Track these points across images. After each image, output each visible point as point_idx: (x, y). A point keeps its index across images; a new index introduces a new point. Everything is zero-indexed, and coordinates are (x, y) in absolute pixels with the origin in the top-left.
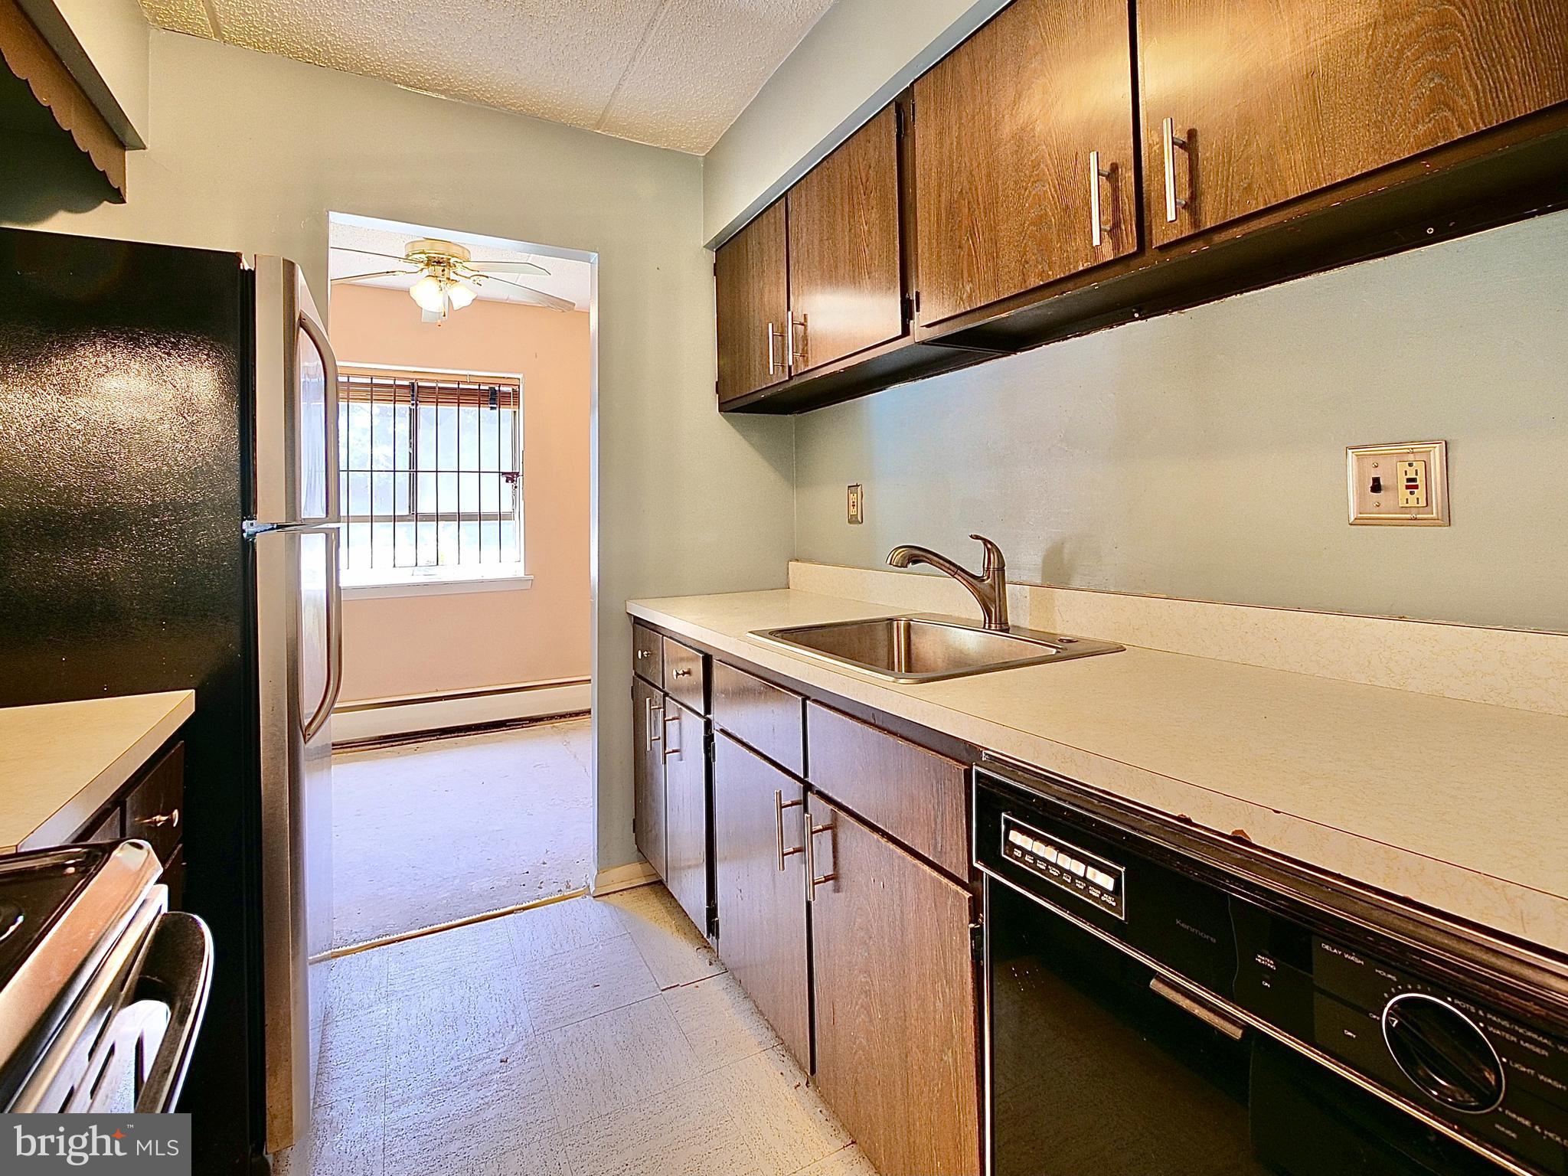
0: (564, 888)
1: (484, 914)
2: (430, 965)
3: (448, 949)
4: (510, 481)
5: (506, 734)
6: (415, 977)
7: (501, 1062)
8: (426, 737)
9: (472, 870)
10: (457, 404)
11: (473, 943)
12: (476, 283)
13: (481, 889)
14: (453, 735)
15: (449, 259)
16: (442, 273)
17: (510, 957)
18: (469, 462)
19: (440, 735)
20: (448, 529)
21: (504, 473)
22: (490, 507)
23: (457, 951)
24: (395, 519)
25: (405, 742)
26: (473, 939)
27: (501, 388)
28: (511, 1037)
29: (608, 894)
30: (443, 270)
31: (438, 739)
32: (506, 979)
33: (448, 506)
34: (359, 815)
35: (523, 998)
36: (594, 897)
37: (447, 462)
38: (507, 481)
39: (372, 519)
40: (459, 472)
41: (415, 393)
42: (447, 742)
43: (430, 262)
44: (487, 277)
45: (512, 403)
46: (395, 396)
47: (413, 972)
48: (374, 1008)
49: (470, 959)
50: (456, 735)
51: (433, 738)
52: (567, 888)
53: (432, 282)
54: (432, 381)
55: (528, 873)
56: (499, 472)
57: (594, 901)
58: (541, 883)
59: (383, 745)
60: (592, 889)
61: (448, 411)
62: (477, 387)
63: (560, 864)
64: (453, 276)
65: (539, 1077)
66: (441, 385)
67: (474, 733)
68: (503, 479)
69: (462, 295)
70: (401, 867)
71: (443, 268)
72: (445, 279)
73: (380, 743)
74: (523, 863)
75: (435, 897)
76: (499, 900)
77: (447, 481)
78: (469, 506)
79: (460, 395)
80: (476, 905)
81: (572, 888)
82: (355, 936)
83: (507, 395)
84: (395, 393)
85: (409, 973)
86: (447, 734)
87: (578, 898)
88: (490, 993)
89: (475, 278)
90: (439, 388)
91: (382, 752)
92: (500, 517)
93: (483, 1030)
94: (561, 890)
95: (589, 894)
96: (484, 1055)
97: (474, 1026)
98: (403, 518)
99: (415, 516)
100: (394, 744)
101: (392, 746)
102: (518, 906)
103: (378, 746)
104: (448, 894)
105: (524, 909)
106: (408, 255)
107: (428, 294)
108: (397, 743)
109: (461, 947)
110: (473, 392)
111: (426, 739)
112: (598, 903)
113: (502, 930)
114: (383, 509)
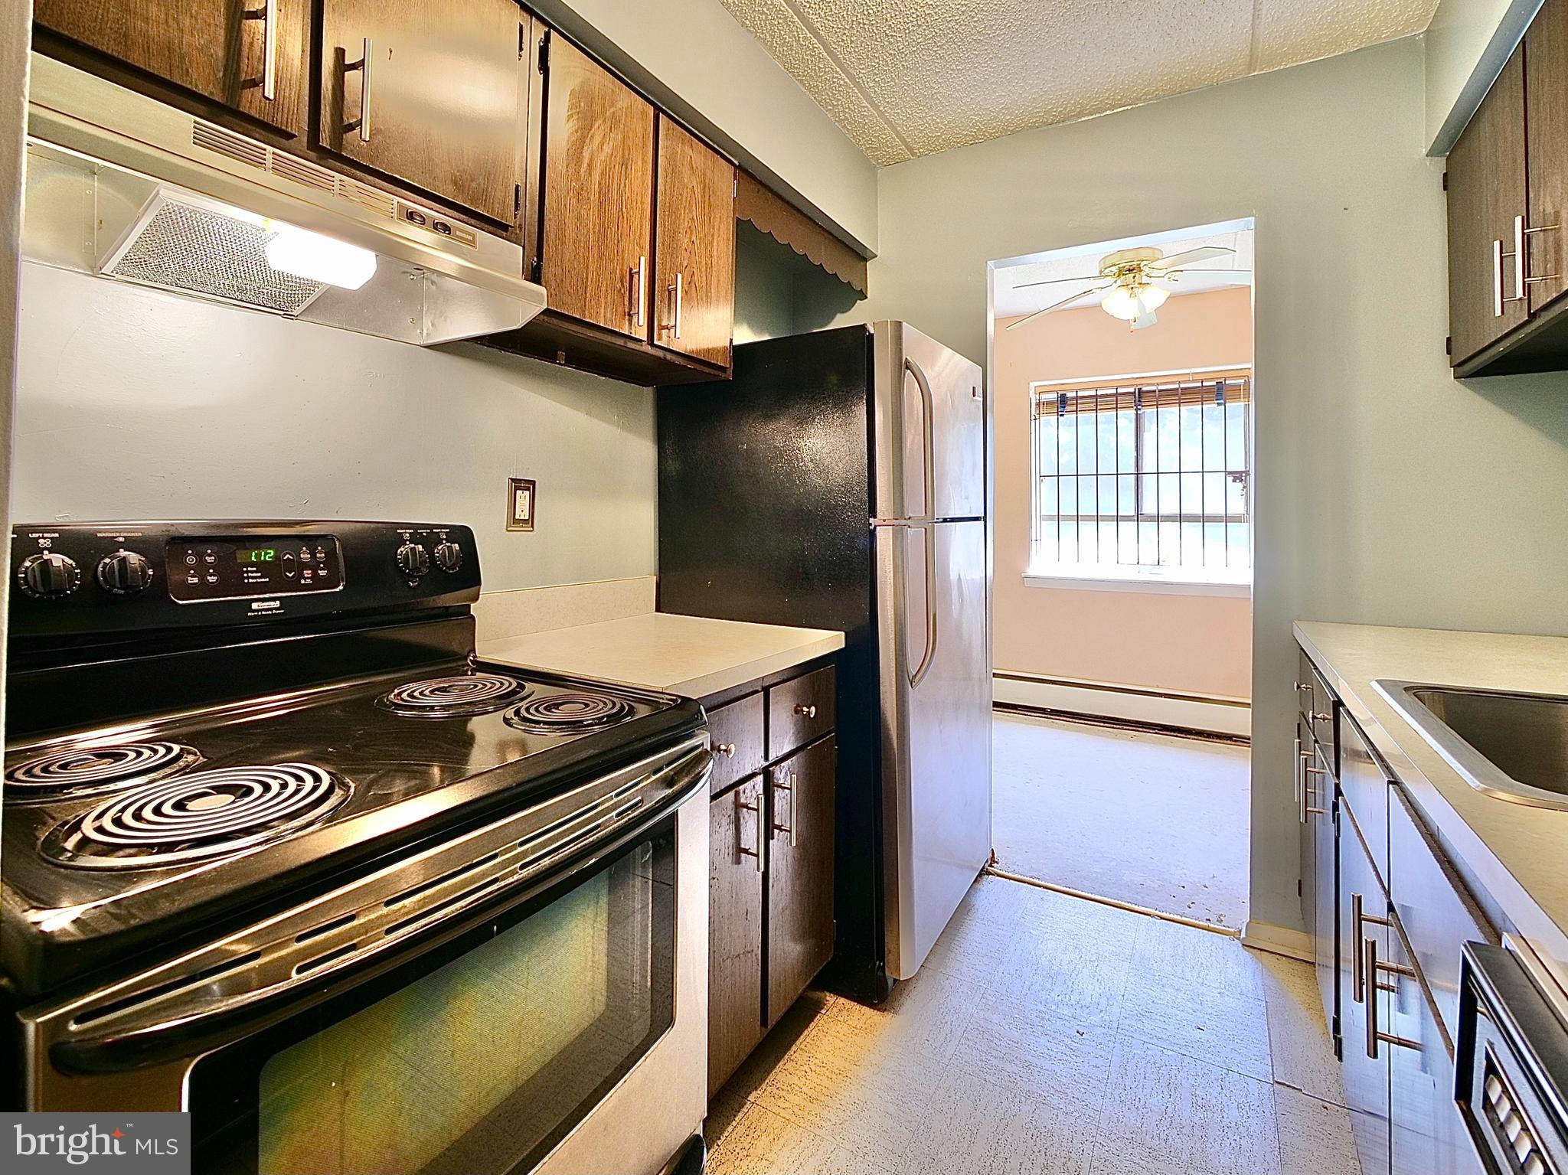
0: (1214, 919)
1: (1123, 903)
2: (1058, 919)
3: (1079, 916)
4: (1238, 481)
5: (1228, 748)
6: (1043, 922)
7: (1078, 1032)
8: (1146, 728)
9: (1131, 861)
10: (1177, 405)
11: (1102, 922)
12: (1171, 279)
13: (1131, 880)
14: (1172, 734)
15: (1140, 264)
16: (1133, 280)
17: (1128, 952)
18: (1191, 462)
19: (1158, 730)
20: (1169, 528)
21: (1230, 473)
22: (1214, 508)
23: (1085, 921)
24: (1117, 518)
25: (1125, 727)
26: (1103, 918)
27: (1227, 382)
28: (1095, 1019)
29: (1261, 950)
30: (1134, 277)
31: (1156, 733)
32: (1115, 969)
33: (1169, 507)
34: (1061, 776)
35: (1122, 994)
36: (1243, 945)
37: (1169, 463)
38: (1234, 481)
39: (1097, 518)
40: (1180, 473)
41: (1140, 398)
42: (1163, 739)
43: (1120, 273)
44: (1182, 271)
45: (1242, 396)
46: (1117, 404)
47: (1044, 918)
48: (1005, 928)
49: (1093, 934)
50: (1175, 734)
51: (1151, 731)
52: (1218, 921)
53: (1125, 292)
54: (1153, 385)
55: (1184, 887)
56: (1226, 472)
57: (1241, 948)
58: (1193, 903)
59: (1106, 725)
60: (1243, 935)
61: (1169, 413)
62: (1200, 384)
63: (1222, 895)
64: (1145, 280)
65: (1103, 1069)
66: (1161, 387)
67: (1193, 737)
68: (1230, 479)
69: (1154, 296)
70: (1074, 831)
71: (1133, 275)
72: (1136, 285)
73: (1104, 723)
74: (1183, 876)
75: (1089, 868)
76: (1143, 898)
77: (1169, 483)
78: (1192, 507)
79: (1180, 396)
80: (1120, 892)
81: (1223, 924)
82: (1015, 867)
83: (1236, 388)
84: (1117, 401)
85: (1041, 916)
86: (1168, 731)
87: (1224, 936)
88: (1096, 972)
89: (1169, 275)
90: (1160, 391)
91: (1103, 731)
92: (1226, 519)
93: (1075, 997)
94: (1209, 920)
95: (1238, 939)
96: (1067, 1018)
97: (1070, 989)
98: (1127, 518)
99: (1138, 517)
100: (1115, 726)
101: (1113, 728)
102: (1157, 912)
103: (1102, 724)
104: (1101, 870)
105: (1162, 918)
106: (1101, 272)
107: (1120, 303)
108: (1118, 726)
109: (1089, 920)
110: (1196, 390)
111: (1145, 730)
112: (1246, 954)
113: (1132, 925)
114: (1108, 508)
